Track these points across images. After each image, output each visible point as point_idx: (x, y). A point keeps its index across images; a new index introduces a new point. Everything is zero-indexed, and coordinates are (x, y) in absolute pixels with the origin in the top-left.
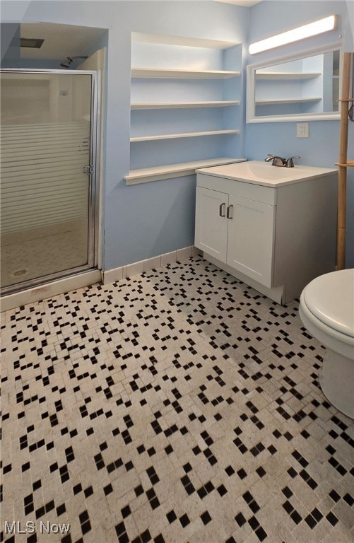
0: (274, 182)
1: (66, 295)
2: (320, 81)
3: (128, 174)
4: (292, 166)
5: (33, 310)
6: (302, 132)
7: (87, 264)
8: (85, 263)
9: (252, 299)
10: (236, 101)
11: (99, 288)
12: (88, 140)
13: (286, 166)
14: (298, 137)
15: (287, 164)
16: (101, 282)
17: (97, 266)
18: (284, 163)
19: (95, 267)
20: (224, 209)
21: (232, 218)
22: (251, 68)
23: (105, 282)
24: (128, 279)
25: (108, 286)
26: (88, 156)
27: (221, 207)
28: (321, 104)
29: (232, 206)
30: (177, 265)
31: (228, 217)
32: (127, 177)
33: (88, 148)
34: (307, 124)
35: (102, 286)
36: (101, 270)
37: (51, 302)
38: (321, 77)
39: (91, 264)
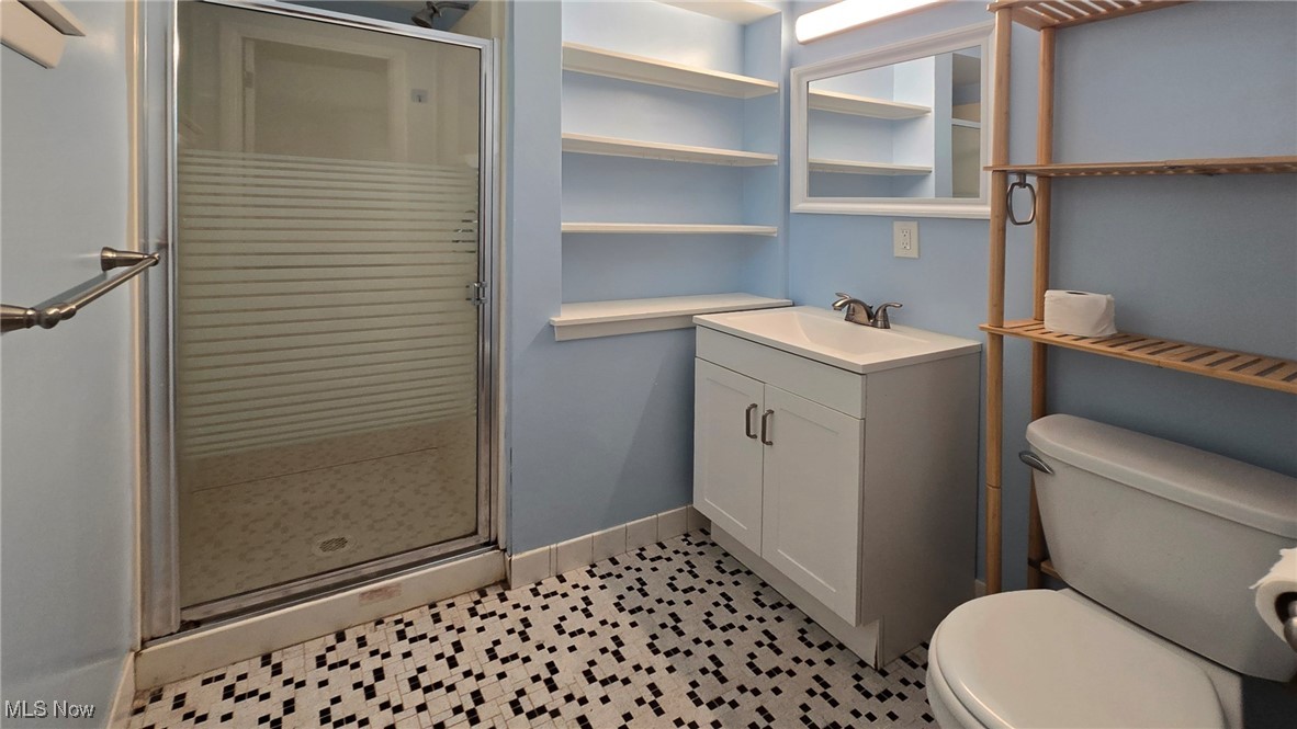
0: (862, 360)
1: (434, 611)
2: (928, 127)
3: (558, 314)
4: (886, 326)
5: (365, 644)
6: (904, 243)
7: (475, 533)
8: (472, 529)
9: (815, 648)
10: (768, 154)
11: (503, 598)
12: (473, 217)
13: (874, 325)
14: (896, 255)
15: (876, 321)
16: (505, 583)
17: (496, 542)
18: (870, 316)
19: (492, 544)
20: (755, 420)
21: (771, 443)
22: (800, 77)
23: (514, 583)
24: (562, 579)
25: (519, 593)
26: (475, 256)
27: (748, 412)
28: (932, 181)
29: (771, 412)
30: (660, 552)
31: (764, 440)
32: (556, 319)
33: (473, 236)
34: (913, 226)
35: (507, 593)
36: (505, 550)
37: (401, 626)
38: (932, 115)
39: (483, 537)
